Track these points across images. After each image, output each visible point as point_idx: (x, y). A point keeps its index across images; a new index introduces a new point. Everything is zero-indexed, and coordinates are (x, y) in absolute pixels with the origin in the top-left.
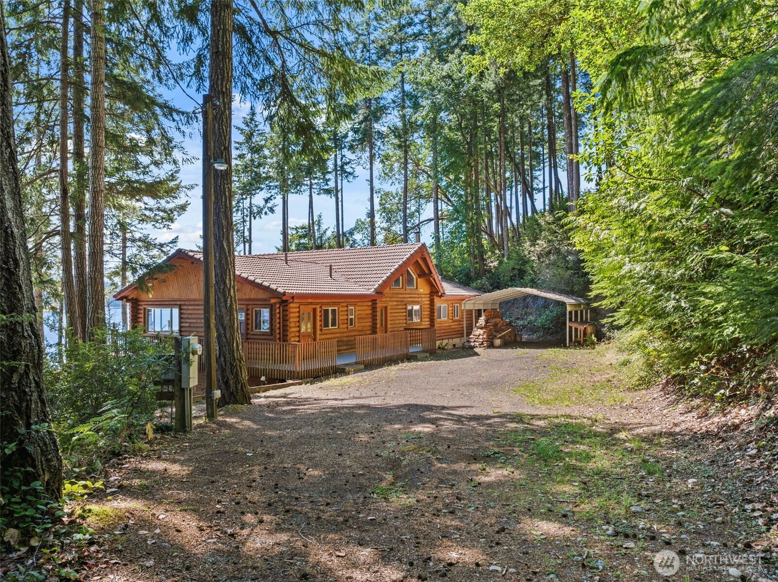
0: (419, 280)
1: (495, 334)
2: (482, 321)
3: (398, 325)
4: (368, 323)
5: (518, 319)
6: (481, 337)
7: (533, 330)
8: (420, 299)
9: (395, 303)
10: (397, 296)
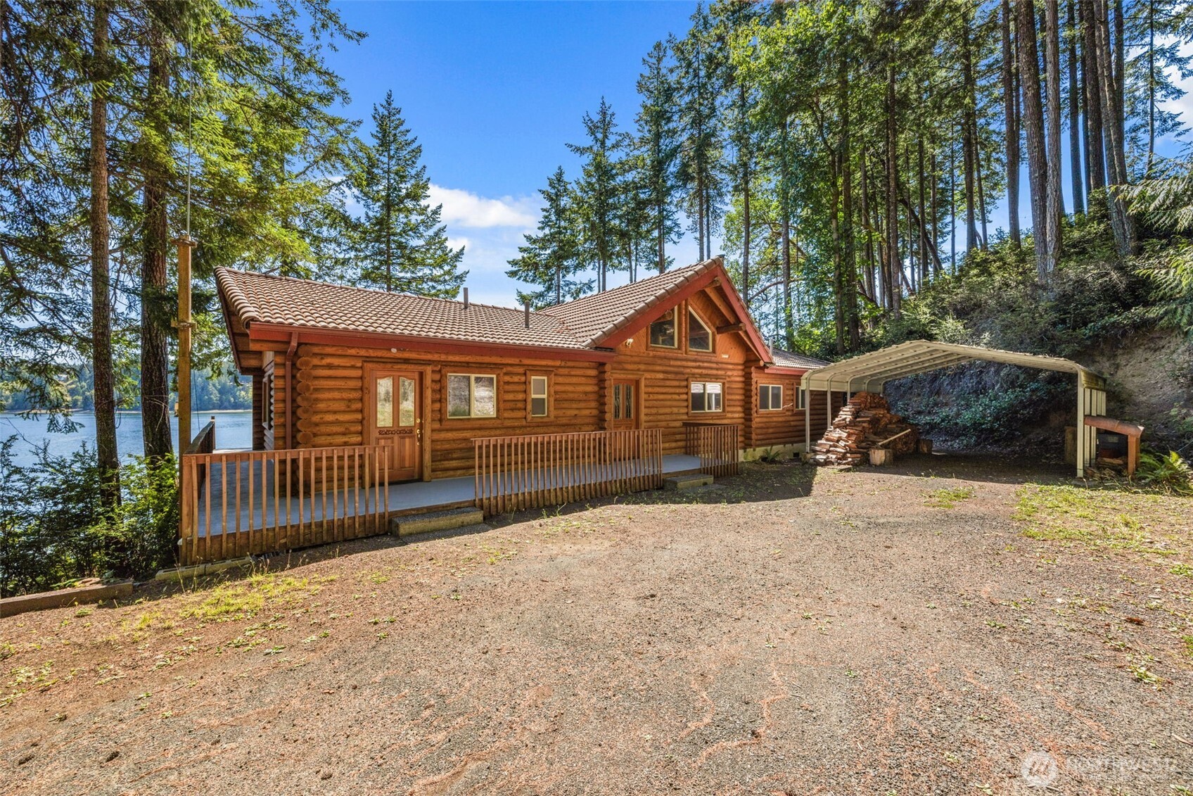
0: (718, 337)
1: (872, 437)
2: (846, 414)
3: (668, 417)
4: (589, 410)
5: (920, 413)
6: (842, 443)
7: (954, 431)
8: (720, 372)
9: (661, 376)
10: (666, 362)
